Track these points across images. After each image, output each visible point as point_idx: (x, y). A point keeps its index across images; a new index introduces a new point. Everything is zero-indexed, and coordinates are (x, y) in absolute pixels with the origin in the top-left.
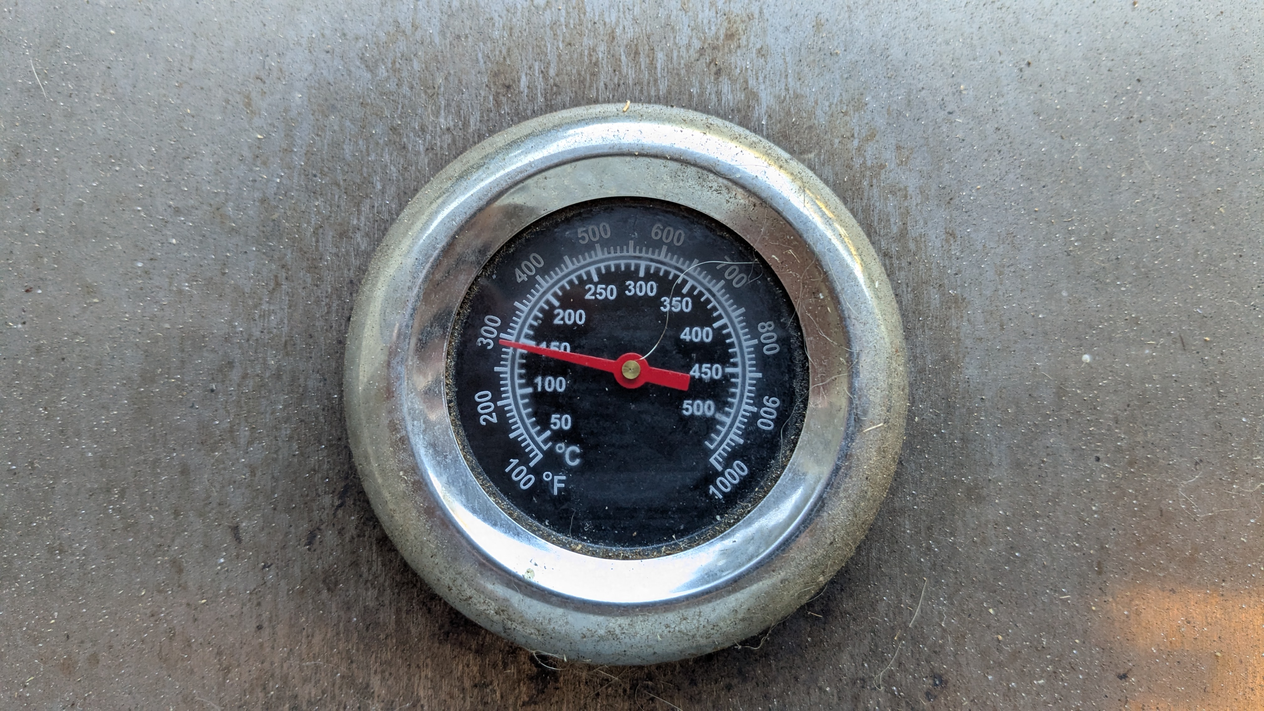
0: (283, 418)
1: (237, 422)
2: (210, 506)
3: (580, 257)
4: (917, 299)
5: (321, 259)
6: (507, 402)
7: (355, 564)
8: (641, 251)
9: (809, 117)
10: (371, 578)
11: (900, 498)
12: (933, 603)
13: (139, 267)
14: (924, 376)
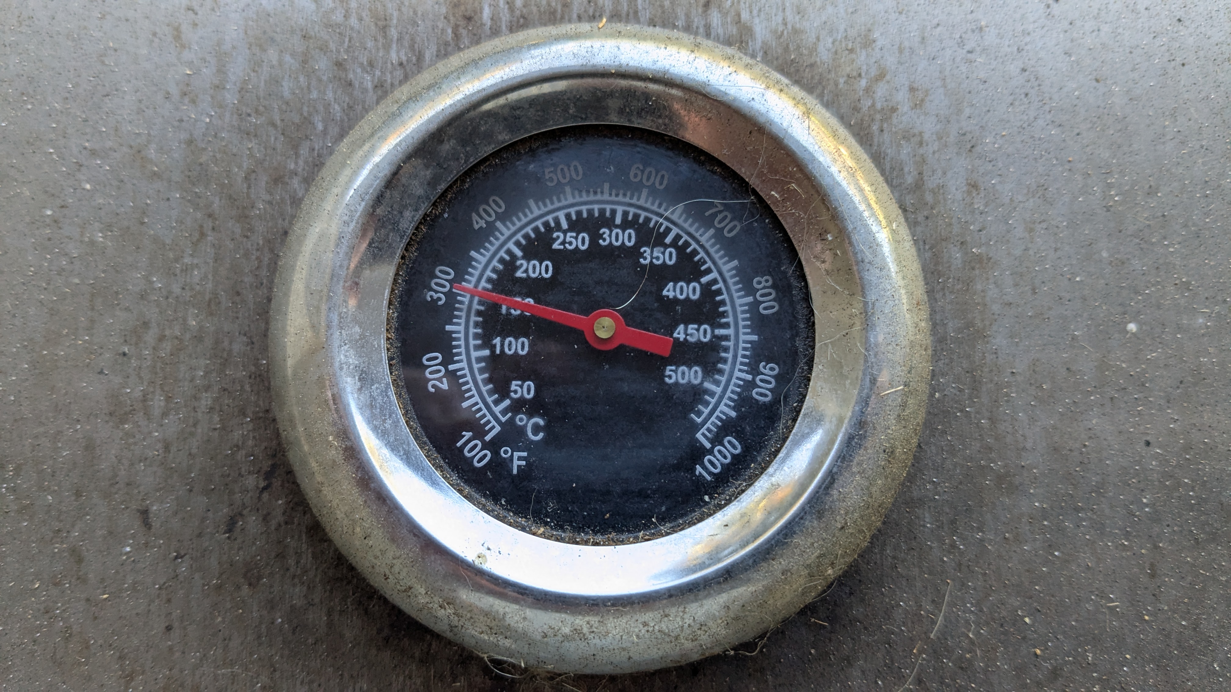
0: (204, 386)
1: (152, 389)
2: (117, 486)
3: (548, 201)
4: (936, 258)
5: (253, 207)
6: (460, 365)
7: (281, 556)
8: (617, 195)
9: (810, 55)
10: (299, 572)
11: (918, 486)
12: (959, 610)
13: (49, 216)
14: (945, 346)
